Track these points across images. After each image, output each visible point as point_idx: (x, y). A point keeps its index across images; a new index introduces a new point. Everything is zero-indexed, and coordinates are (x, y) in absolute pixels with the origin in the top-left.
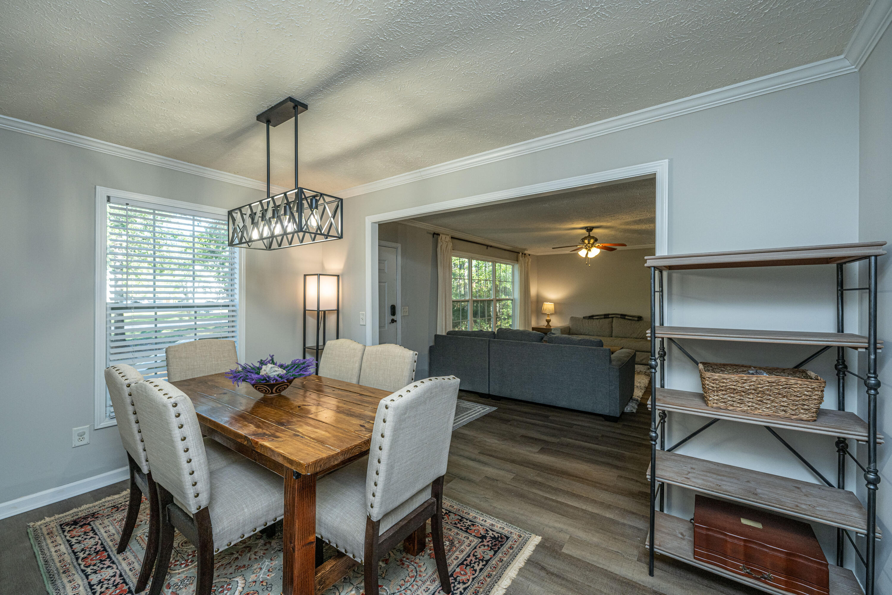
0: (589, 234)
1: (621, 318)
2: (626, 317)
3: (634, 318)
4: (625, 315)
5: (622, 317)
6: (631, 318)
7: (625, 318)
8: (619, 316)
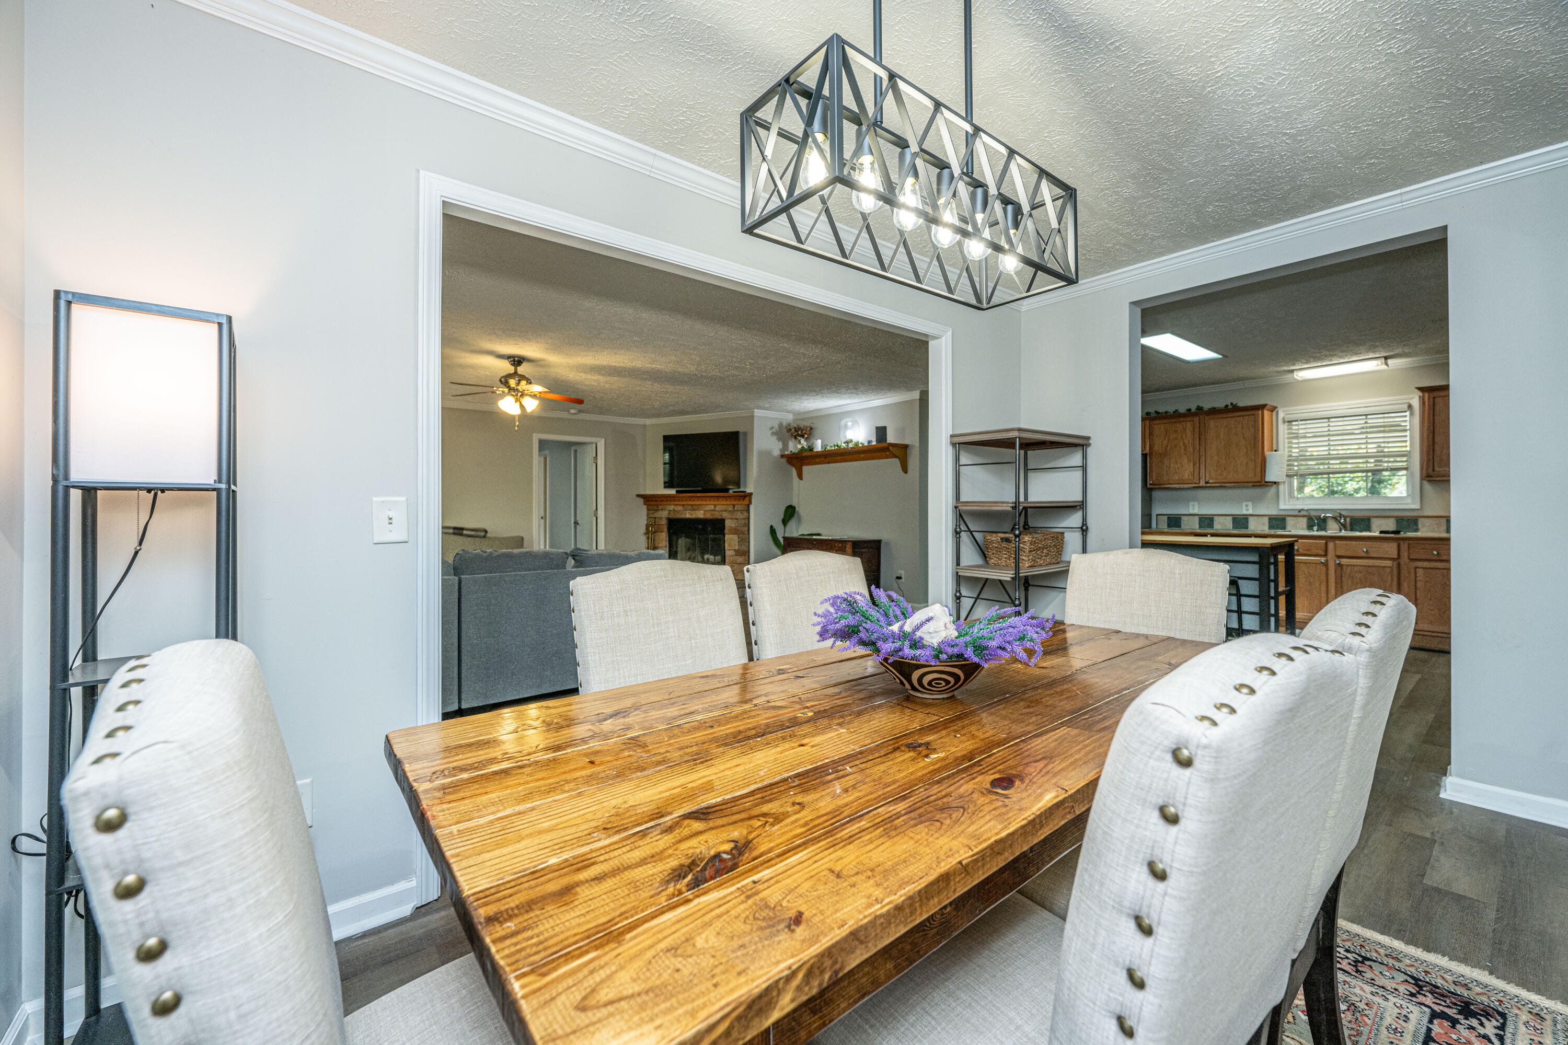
0: (516, 370)
1: (454, 534)
2: (465, 532)
3: (479, 533)
4: (462, 529)
5: (456, 531)
6: (473, 533)
7: (461, 535)
8: (451, 531)
